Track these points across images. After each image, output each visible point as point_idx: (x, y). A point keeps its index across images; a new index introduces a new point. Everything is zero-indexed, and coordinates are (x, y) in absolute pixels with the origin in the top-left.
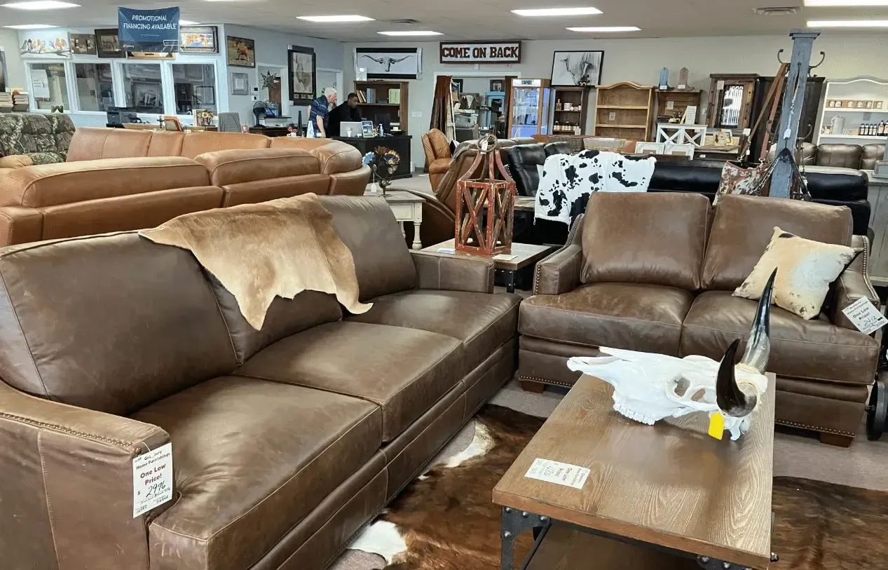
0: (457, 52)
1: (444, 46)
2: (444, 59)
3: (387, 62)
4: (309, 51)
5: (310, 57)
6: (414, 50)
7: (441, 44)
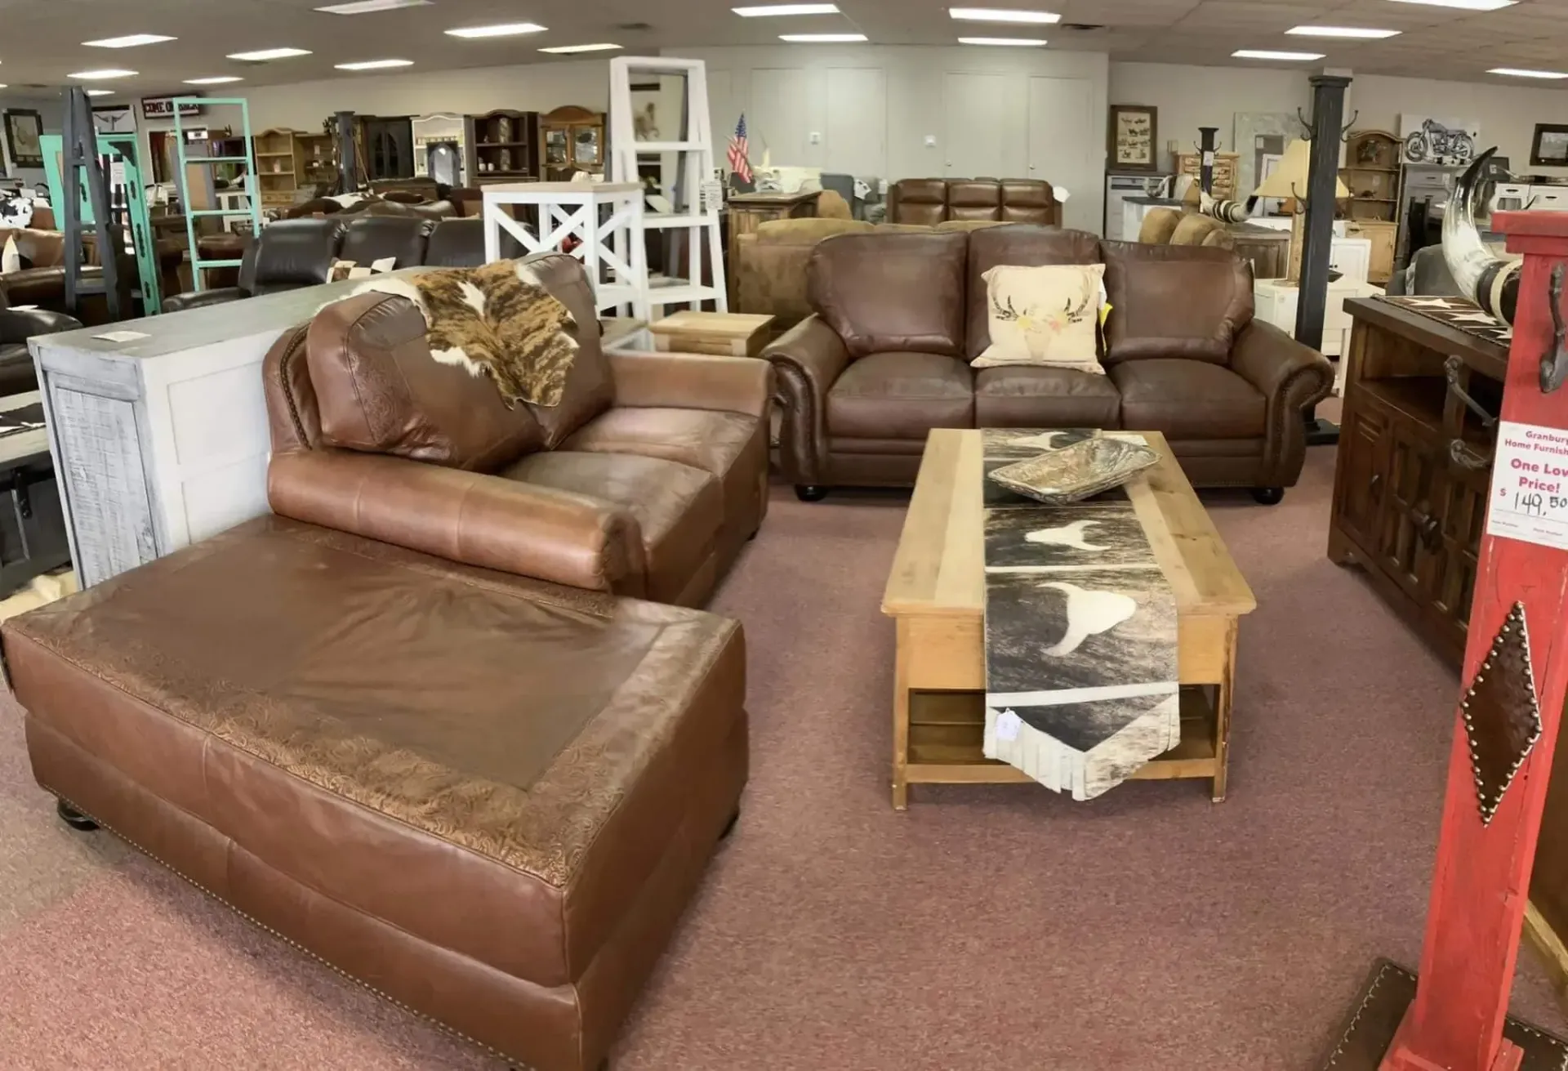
0: (155, 107)
1: (146, 102)
2: (148, 115)
3: (110, 120)
4: (32, 113)
5: (33, 120)
6: (126, 108)
7: (143, 99)
